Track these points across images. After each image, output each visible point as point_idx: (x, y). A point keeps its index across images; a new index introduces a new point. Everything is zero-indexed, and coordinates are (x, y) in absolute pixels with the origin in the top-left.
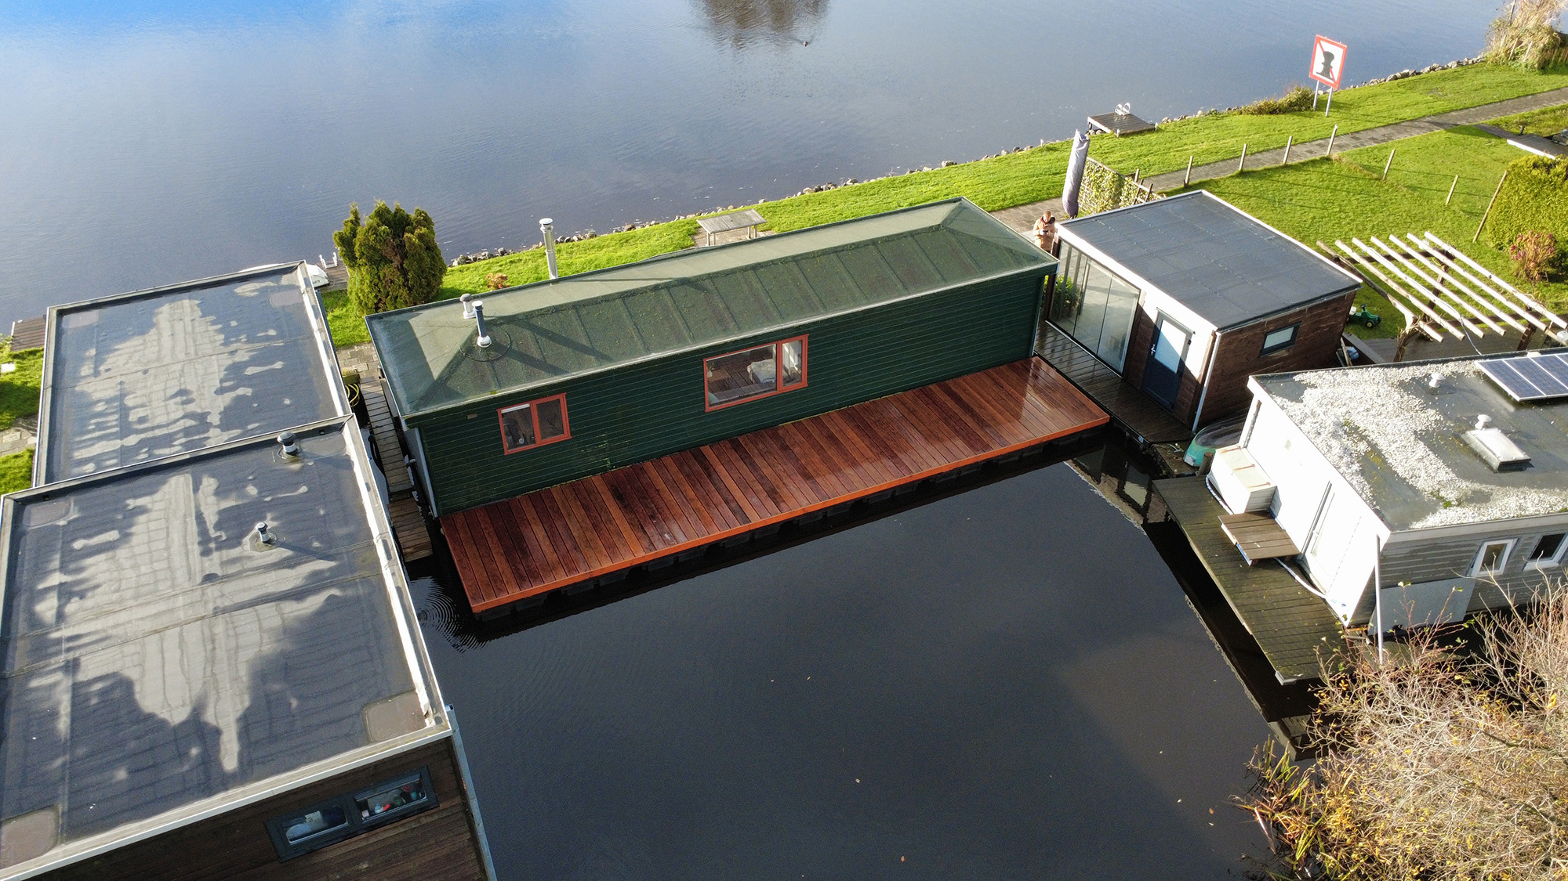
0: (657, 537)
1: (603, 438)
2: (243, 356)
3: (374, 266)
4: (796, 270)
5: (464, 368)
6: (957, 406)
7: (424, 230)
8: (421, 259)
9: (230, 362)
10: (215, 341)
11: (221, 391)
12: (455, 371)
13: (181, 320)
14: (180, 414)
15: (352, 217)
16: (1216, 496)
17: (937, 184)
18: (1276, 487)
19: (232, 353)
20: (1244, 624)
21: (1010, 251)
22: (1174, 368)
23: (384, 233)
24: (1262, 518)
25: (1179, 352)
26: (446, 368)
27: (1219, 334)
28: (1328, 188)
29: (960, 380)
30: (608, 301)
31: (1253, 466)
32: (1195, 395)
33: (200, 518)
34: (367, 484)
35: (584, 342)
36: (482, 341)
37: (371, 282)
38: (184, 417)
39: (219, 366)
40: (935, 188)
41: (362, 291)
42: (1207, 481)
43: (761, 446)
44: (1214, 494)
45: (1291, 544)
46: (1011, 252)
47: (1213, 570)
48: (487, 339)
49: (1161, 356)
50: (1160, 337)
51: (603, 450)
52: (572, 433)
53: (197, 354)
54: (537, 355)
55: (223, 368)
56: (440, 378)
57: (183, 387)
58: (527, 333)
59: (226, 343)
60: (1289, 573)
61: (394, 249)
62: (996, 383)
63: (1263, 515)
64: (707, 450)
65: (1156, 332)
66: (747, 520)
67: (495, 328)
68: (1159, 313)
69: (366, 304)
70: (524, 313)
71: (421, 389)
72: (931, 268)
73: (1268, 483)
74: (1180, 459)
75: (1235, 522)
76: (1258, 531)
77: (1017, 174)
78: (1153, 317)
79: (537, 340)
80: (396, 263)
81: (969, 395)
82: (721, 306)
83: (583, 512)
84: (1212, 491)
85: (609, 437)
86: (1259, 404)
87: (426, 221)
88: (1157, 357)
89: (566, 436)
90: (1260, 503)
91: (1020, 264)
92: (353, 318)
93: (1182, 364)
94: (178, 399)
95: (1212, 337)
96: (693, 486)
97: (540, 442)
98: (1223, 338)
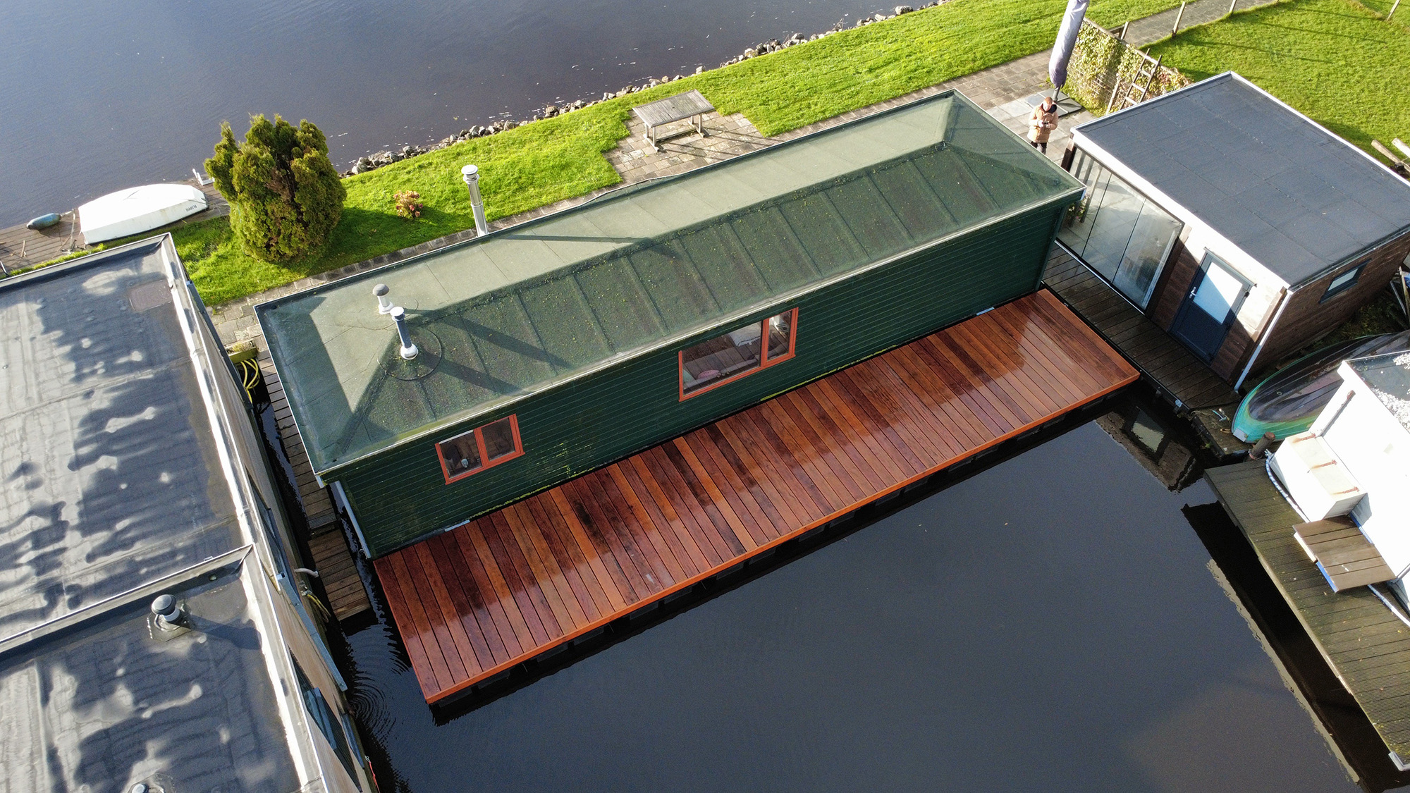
0: (637, 579)
1: (561, 448)
2: (101, 401)
3: (259, 201)
4: (779, 219)
5: (388, 392)
6: (964, 366)
7: (315, 153)
8: (315, 191)
9: (84, 412)
10: (64, 374)
11: (77, 464)
12: (376, 397)
13: (17, 339)
14: (25, 507)
15: (224, 141)
16: (1282, 491)
17: (896, 40)
18: (1366, 494)
19: (88, 395)
20: (1340, 678)
21: (1026, 174)
22: (1221, 317)
23: (267, 162)
24: (1344, 526)
25: (1230, 301)
26: (364, 396)
27: (1290, 293)
28: (1328, 32)
29: (961, 327)
30: (557, 279)
31: (1334, 462)
32: (1245, 352)
33: (52, 755)
34: (283, 681)
35: (533, 341)
36: (406, 352)
37: (257, 220)
38: (30, 513)
39: (72, 419)
40: (894, 46)
41: (248, 229)
42: (1268, 469)
43: (744, 434)
44: (1279, 488)
45: (1384, 565)
46: (1029, 176)
47: (1295, 600)
48: (413, 350)
49: (1202, 299)
50: (1205, 278)
51: (562, 459)
52: (525, 449)
53: (41, 399)
54: (476, 367)
55: (76, 423)
56: (359, 409)
57: (26, 459)
58: (462, 334)
59: (79, 378)
60: (1382, 601)
61: (280, 182)
62: (1005, 330)
63: (1344, 523)
64: (681, 443)
65: (1198, 275)
66: (741, 549)
67: (420, 330)
68: (1207, 254)
69: (254, 243)
70: (454, 306)
71: (337, 426)
72: (938, 205)
73: (1356, 489)
74: (1227, 431)
75: (1313, 533)
76: (1343, 547)
77: (984, 24)
78: (1198, 256)
79: (474, 343)
80: (284, 197)
81: (975, 348)
82: (695, 277)
83: (545, 544)
84: (1276, 484)
85: (568, 445)
86: (1352, 394)
87: (316, 140)
88: (1196, 301)
89: (516, 453)
90: (1342, 510)
91: (1040, 193)
92: (241, 258)
93: (1231, 316)
94: (21, 480)
95: (1281, 295)
96: (671, 499)
97: (488, 463)
98: (1293, 298)
